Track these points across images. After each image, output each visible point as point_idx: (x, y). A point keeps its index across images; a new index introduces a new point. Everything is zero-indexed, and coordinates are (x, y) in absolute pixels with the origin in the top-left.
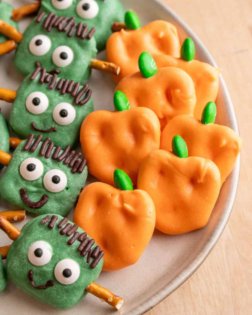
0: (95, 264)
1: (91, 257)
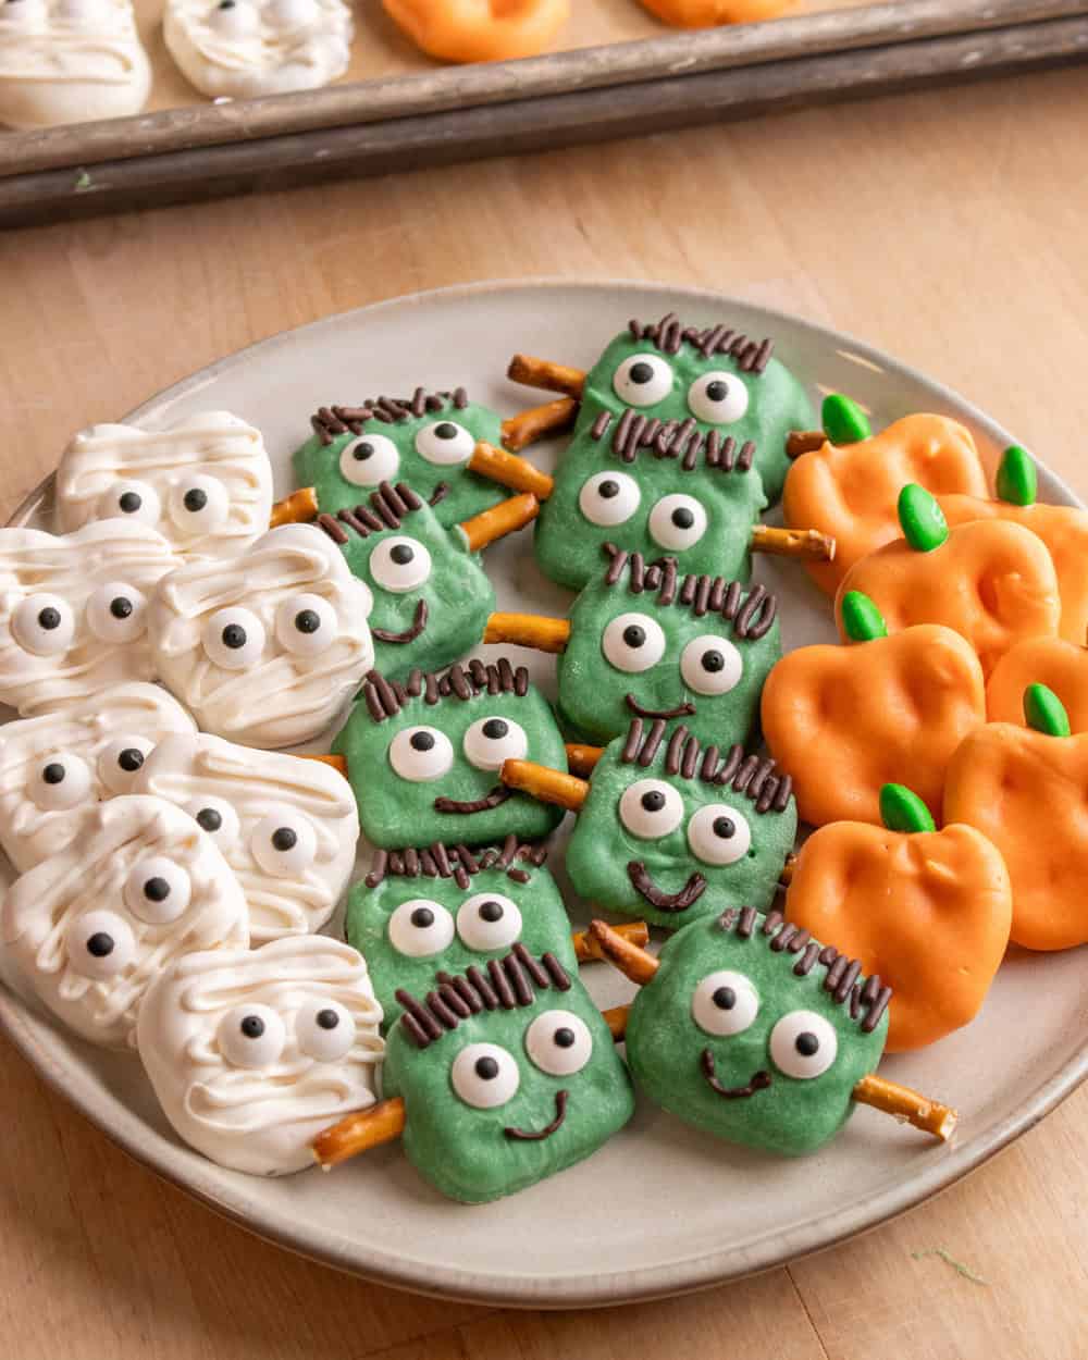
0: (874, 1020)
1: (861, 1002)
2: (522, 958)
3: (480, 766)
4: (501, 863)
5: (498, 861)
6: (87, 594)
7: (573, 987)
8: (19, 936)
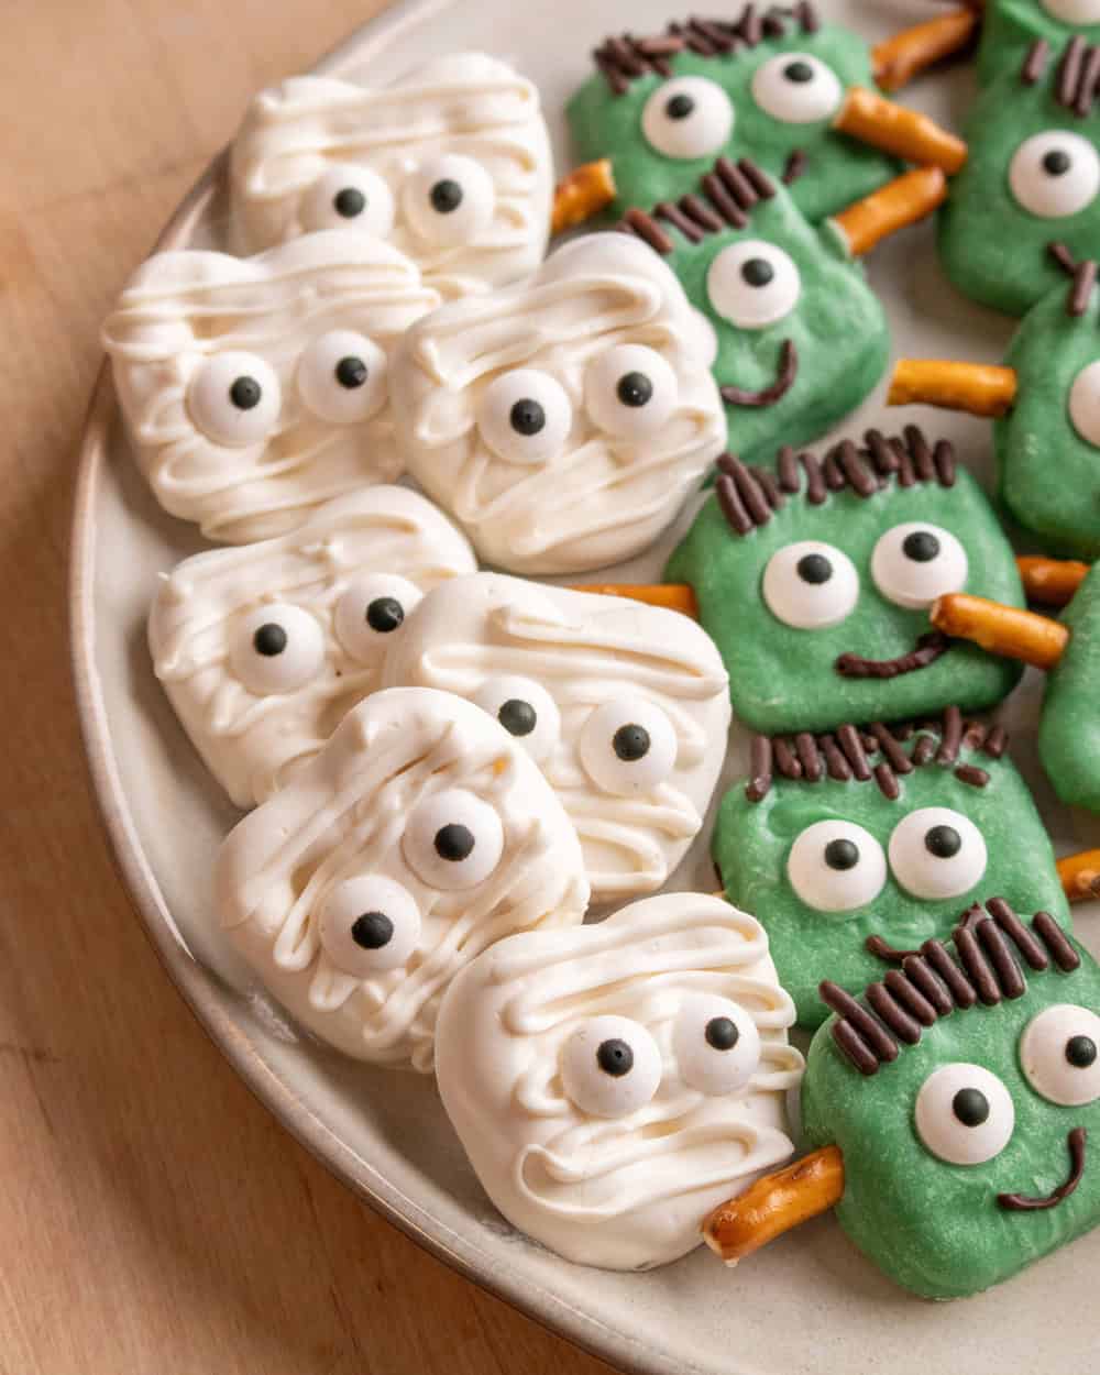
2: (1002, 922)
3: (898, 601)
4: (945, 757)
5: (939, 753)
6: (295, 350)
7: (1082, 964)
8: (246, 916)
